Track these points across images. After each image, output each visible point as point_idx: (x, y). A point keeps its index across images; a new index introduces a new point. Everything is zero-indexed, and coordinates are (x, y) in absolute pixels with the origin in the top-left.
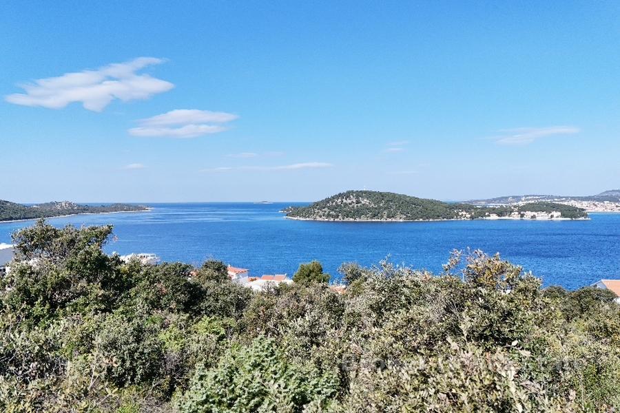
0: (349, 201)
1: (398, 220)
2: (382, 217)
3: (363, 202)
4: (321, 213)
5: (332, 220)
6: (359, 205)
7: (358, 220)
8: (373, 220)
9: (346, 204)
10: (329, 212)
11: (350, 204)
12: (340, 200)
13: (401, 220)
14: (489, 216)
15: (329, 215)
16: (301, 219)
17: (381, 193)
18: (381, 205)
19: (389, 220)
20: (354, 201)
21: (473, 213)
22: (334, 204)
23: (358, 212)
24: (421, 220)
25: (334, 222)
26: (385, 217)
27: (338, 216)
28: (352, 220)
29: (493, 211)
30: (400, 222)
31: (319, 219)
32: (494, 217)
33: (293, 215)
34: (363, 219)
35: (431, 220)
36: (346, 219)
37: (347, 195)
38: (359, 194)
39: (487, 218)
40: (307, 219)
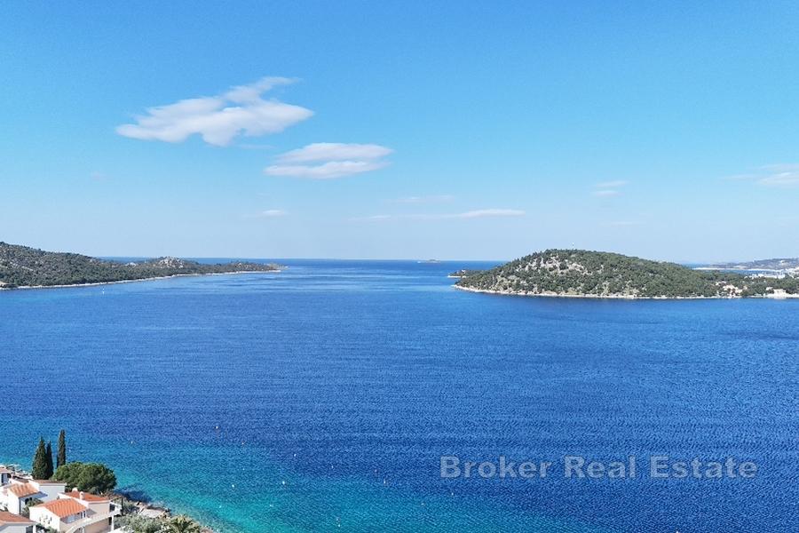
0: (551, 266)
1: (627, 296)
2: (601, 290)
3: (571, 268)
4: (506, 281)
5: (522, 293)
6: (565, 271)
7: (563, 294)
8: (587, 296)
9: (544, 270)
10: (519, 281)
11: (551, 270)
12: (534, 264)
13: (632, 297)
14: (772, 292)
15: (518, 286)
16: (477, 291)
17: (598, 254)
18: (600, 272)
19: (613, 296)
20: (558, 264)
21: (746, 288)
22: (527, 269)
23: (564, 283)
24: (664, 297)
25: (526, 296)
26: (606, 290)
27: (531, 288)
28: (554, 294)
29: (777, 284)
30: (630, 300)
31: (502, 292)
32: (780, 294)
33: (464, 283)
34: (572, 294)
35: (678, 297)
36: (545, 294)
37: (547, 255)
38: (565, 255)
39: (770, 295)
40: (486, 291)
